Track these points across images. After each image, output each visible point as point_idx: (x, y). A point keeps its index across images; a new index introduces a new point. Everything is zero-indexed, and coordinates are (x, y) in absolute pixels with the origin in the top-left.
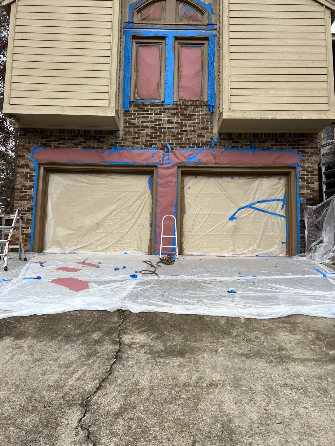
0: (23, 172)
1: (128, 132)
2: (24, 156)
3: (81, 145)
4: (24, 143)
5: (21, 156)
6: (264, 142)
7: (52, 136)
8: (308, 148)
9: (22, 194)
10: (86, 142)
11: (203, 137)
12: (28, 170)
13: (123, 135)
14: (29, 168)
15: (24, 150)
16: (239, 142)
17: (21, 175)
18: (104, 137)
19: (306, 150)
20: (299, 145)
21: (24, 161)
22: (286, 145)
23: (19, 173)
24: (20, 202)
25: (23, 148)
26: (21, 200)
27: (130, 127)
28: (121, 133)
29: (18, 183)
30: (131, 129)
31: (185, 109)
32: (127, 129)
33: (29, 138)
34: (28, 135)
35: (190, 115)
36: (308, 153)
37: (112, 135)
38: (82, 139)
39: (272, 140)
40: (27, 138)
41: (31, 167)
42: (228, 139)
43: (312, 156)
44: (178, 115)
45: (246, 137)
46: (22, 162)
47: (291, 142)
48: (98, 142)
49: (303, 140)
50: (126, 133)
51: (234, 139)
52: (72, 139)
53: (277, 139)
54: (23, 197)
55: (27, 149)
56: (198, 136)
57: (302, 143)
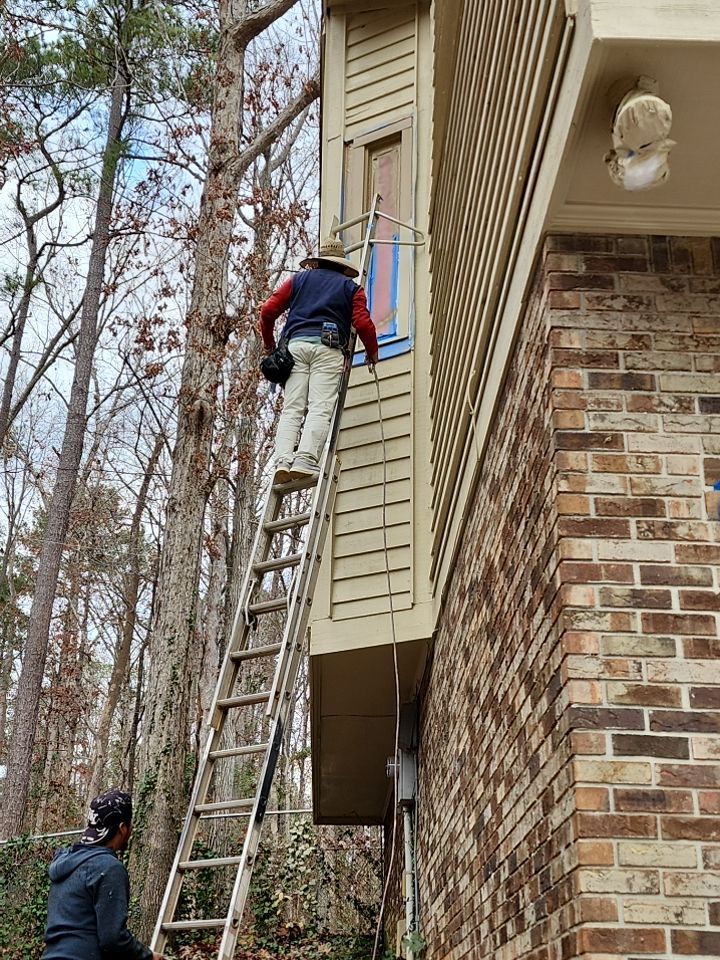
0: (621, 572)
2: (614, 441)
4: (600, 341)
5: (583, 441)
9: (646, 771)
12: (664, 552)
14: (668, 532)
15: (603, 394)
17: (607, 598)
21: (615, 478)
23: (587, 573)
24: (632, 849)
25: (596, 381)
26: (639, 829)
29: (592, 668)
33: (634, 302)
34: (626, 283)
40: (618, 304)
41: (681, 531)
46: (604, 484)
54: (659, 799)
55: (630, 382)
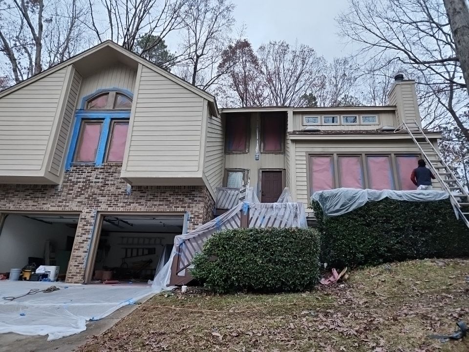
1: (65, 186)
3: (29, 195)
6: (165, 193)
7: (10, 189)
8: (197, 197)
10: (34, 193)
11: (120, 188)
13: (62, 188)
16: (146, 192)
18: (47, 189)
19: (196, 199)
20: (191, 195)
22: (181, 195)
27: (67, 182)
28: (60, 187)
30: (68, 184)
31: (110, 169)
32: (65, 184)
35: (112, 172)
36: (196, 201)
37: (53, 188)
38: (31, 191)
39: (171, 191)
42: (138, 191)
43: (200, 203)
44: (104, 172)
45: (151, 188)
47: (184, 193)
48: (42, 194)
49: (194, 191)
50: (64, 186)
51: (143, 190)
52: (24, 191)
53: (174, 190)
56: (117, 189)
57: (193, 193)
